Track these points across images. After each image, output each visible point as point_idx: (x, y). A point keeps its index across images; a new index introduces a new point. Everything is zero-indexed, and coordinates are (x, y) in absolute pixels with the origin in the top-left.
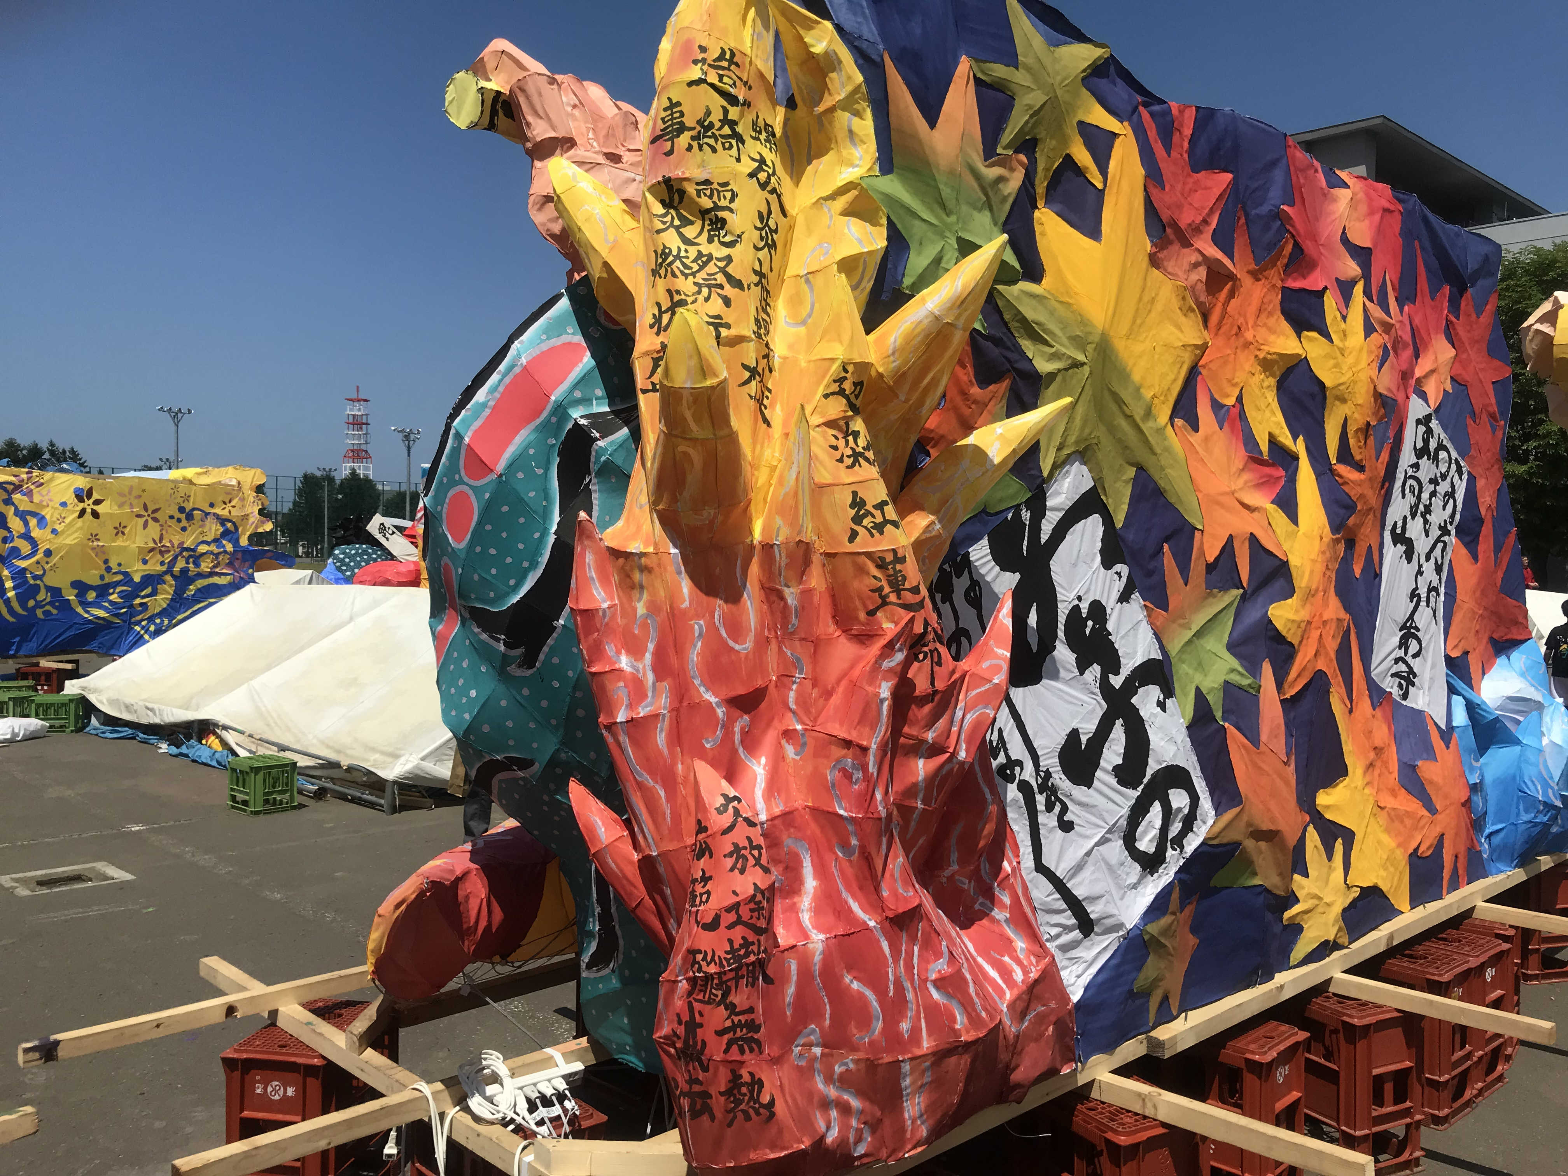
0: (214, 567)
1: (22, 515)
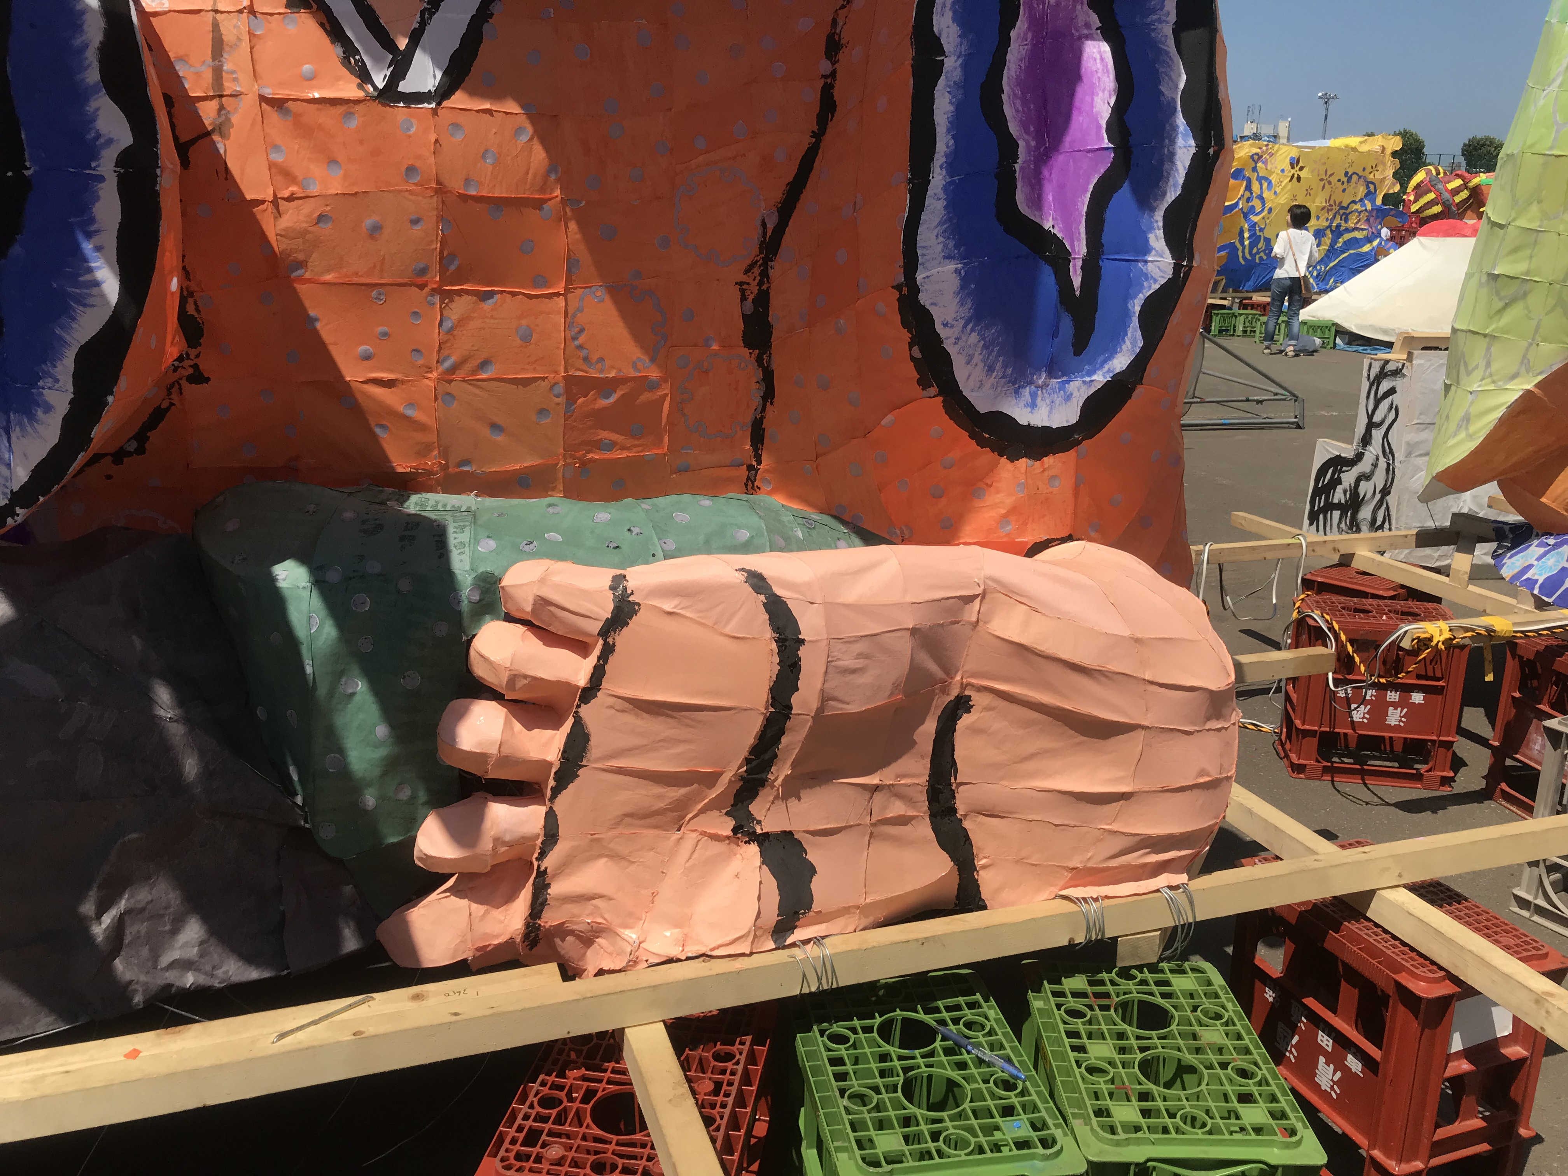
0: (1357, 223)
1: (1260, 179)
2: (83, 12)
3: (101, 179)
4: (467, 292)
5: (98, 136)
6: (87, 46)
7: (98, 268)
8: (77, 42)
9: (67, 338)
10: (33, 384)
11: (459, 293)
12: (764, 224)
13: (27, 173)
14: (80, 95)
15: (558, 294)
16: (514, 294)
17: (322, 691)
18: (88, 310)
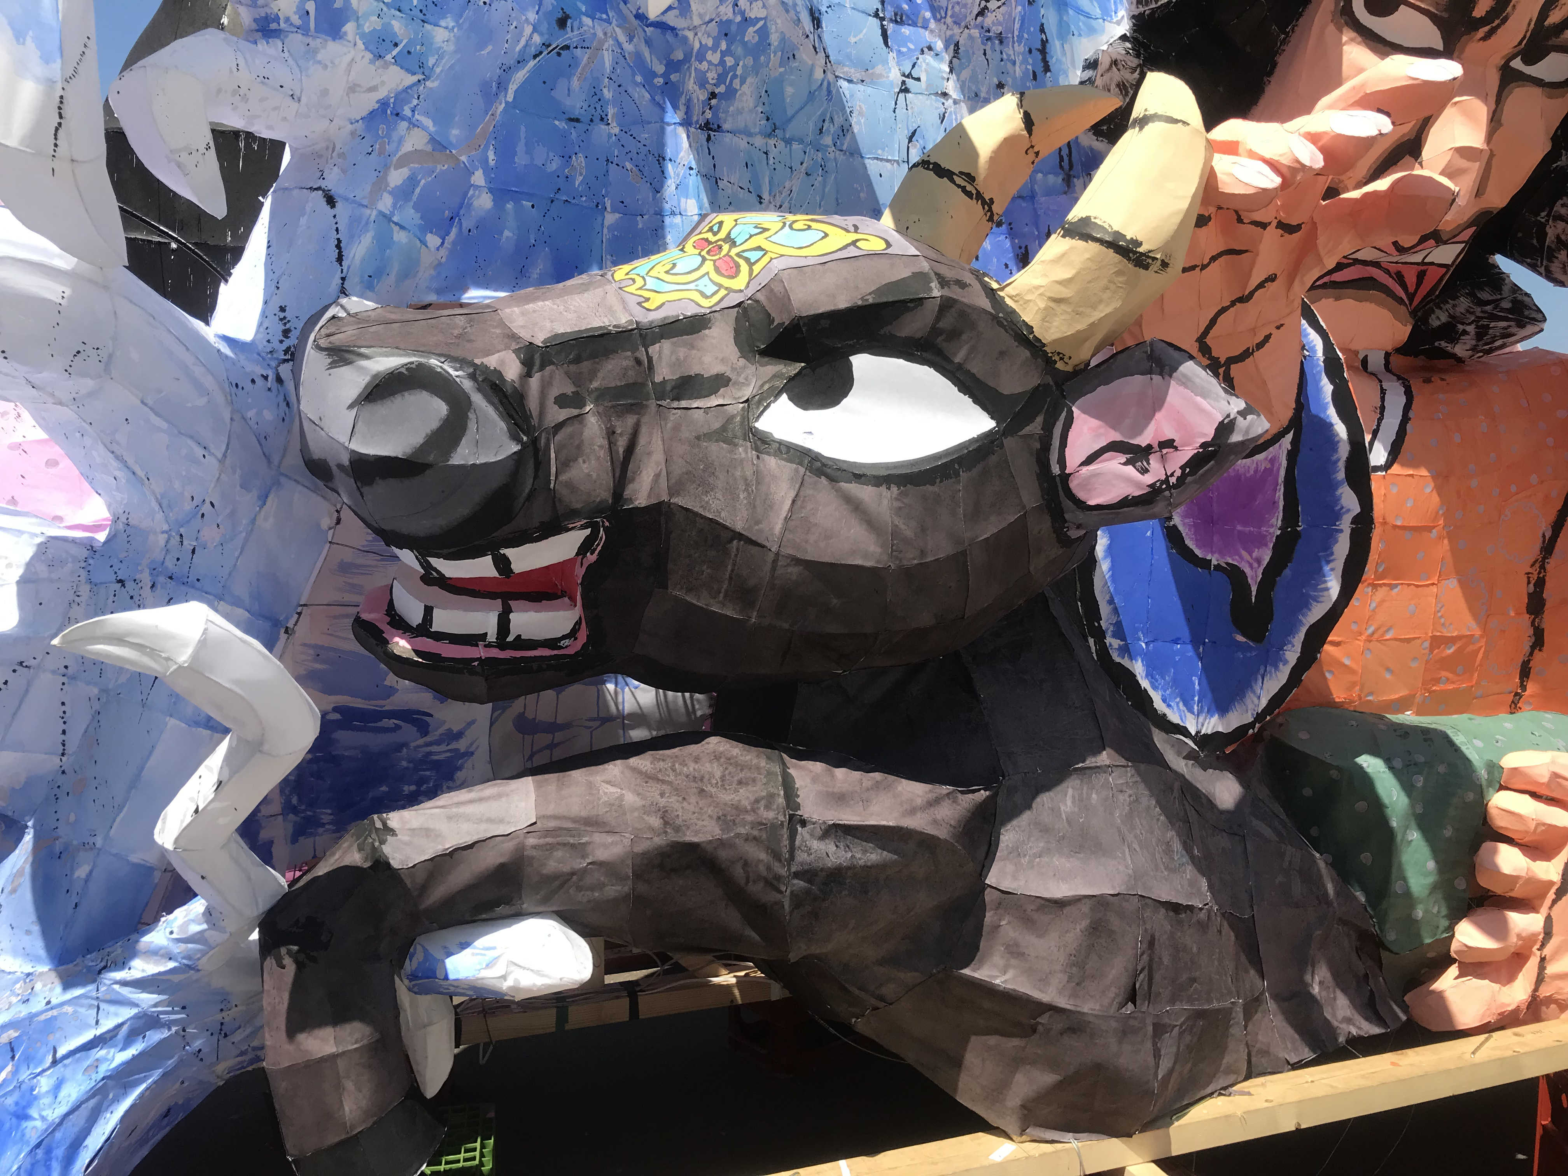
2: (1338, 442)
3: (1341, 531)
4: (1384, 584)
5: (1342, 508)
6: (1339, 460)
7: (1331, 580)
8: (1334, 458)
9: (1304, 621)
10: (1282, 649)
11: (1381, 585)
12: (1544, 536)
13: (1299, 529)
14: (1333, 486)
15: (1433, 584)
16: (1409, 585)
17: (1399, 838)
18: (1319, 604)
